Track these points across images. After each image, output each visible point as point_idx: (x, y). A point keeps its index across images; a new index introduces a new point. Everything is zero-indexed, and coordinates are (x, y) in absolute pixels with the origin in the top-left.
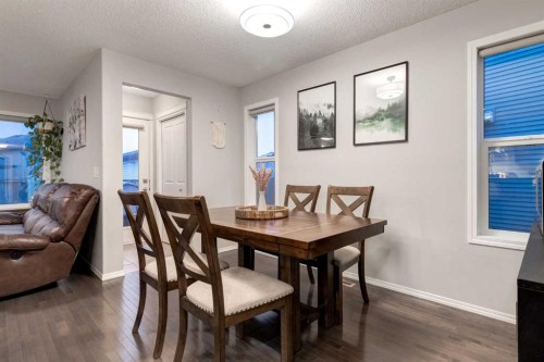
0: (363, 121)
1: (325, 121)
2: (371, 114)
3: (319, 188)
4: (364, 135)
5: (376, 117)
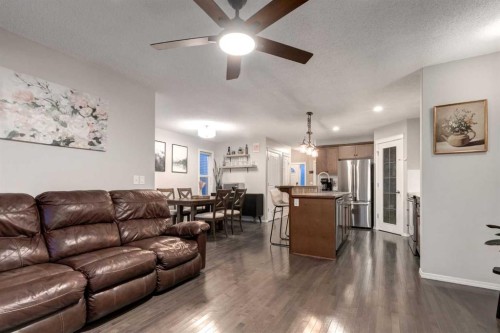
0: (176, 163)
1: (160, 158)
2: (178, 161)
3: (173, 189)
4: (176, 169)
5: (179, 163)
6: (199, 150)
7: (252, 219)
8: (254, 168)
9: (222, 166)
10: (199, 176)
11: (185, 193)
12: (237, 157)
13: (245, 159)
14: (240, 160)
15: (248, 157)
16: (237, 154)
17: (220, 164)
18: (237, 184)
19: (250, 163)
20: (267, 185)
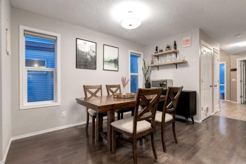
0: (107, 62)
1: (91, 57)
2: (109, 60)
3: (101, 86)
4: (107, 67)
5: (110, 62)
6: (130, 51)
7: (184, 118)
8: (184, 63)
9: (150, 64)
10: (130, 74)
11: (114, 89)
12: (165, 54)
13: (174, 56)
14: (168, 57)
15: (176, 53)
16: (164, 52)
17: (148, 63)
18: (166, 81)
19: (179, 59)
20: (201, 81)
